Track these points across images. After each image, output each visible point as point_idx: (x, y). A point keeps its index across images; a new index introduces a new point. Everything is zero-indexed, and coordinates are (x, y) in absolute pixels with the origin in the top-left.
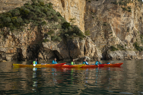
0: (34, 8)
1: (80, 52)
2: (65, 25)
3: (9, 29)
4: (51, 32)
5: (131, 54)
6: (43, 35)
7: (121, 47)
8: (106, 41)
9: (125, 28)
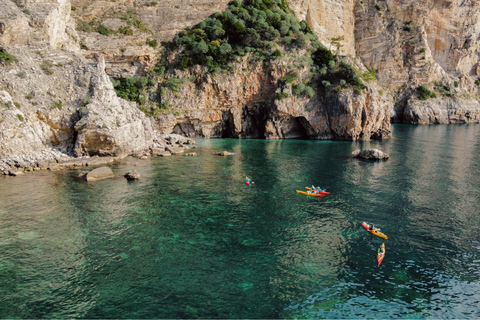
1: (354, 122)
2: (321, 56)
4: (292, 75)
5: (467, 108)
6: (276, 82)
7: (445, 90)
8: (405, 73)
9: (458, 39)
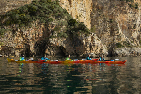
0: (41, 5)
1: (86, 48)
2: (71, 22)
3: (18, 25)
4: (57, 29)
5: (137, 51)
6: (50, 31)
7: (127, 44)
8: (112, 38)
9: (131, 25)
